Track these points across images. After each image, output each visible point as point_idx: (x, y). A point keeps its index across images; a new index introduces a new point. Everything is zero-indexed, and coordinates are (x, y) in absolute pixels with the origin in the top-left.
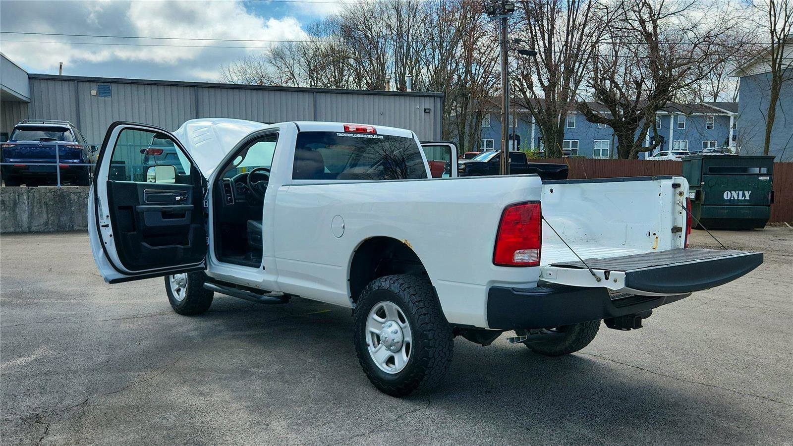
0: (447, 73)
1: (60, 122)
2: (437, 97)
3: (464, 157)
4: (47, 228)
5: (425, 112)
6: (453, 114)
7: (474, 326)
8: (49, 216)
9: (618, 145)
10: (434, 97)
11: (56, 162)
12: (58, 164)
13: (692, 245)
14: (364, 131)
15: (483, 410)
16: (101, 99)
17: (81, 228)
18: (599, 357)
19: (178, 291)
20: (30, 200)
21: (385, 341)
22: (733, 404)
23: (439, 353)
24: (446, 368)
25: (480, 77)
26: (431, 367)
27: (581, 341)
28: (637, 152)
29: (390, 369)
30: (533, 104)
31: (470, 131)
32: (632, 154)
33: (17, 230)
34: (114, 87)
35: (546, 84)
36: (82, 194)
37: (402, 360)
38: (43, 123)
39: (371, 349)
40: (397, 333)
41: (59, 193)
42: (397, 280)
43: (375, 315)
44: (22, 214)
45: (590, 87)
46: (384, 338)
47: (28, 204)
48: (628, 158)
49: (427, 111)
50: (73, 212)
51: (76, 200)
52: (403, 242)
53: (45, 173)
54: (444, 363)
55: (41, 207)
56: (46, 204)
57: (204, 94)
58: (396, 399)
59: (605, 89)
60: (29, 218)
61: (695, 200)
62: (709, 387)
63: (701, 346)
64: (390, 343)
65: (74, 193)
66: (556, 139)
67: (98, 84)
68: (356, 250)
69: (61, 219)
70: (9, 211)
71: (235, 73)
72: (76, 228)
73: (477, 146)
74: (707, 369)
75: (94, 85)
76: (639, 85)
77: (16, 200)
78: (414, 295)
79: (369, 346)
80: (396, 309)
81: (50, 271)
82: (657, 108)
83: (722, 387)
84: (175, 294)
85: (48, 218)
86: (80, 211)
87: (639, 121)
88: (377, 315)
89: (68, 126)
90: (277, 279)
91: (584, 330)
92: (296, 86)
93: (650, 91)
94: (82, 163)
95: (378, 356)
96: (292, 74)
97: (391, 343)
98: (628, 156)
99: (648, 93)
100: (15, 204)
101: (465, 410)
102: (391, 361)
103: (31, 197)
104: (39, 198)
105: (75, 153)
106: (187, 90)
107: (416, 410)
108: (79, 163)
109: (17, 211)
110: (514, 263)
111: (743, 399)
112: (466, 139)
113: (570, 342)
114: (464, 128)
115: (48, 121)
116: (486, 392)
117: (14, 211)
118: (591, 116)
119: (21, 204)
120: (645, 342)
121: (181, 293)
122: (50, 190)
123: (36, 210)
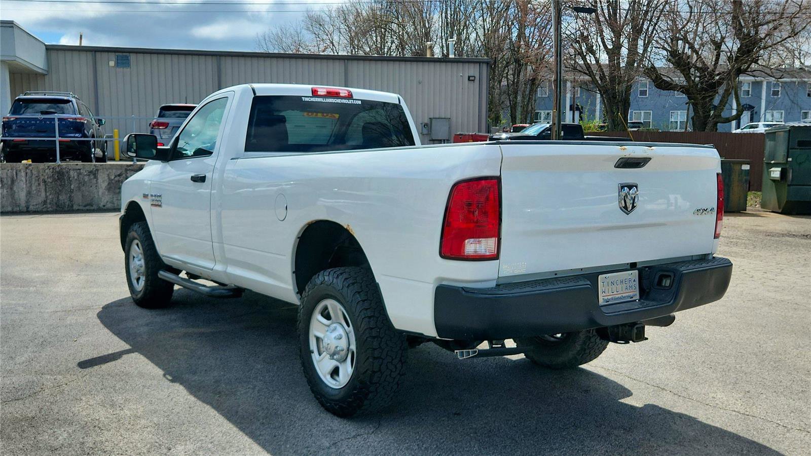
0: (498, 38)
1: (62, 93)
2: (483, 62)
3: (512, 131)
4: (46, 207)
5: (469, 80)
6: (504, 83)
7: (422, 334)
8: (48, 194)
9: (693, 115)
10: (480, 63)
11: (55, 137)
12: (58, 139)
13: (771, 233)
14: (336, 95)
15: (441, 439)
16: (120, 70)
17: (81, 208)
18: (613, 372)
19: (138, 279)
20: (27, 177)
21: (327, 348)
22: (772, 441)
23: (387, 365)
24: (398, 385)
25: (534, 40)
26: (376, 383)
27: (588, 351)
28: (715, 124)
29: (334, 382)
30: (595, 69)
31: (523, 102)
32: (709, 126)
33: (15, 210)
34: (133, 57)
35: (610, 47)
36: (82, 171)
37: (347, 371)
38: (45, 95)
39: (315, 356)
40: (340, 339)
41: (57, 170)
42: (341, 274)
43: (320, 315)
44: (20, 192)
45: (659, 48)
46: (326, 344)
47: (26, 181)
48: (705, 130)
49: (471, 78)
50: (73, 190)
51: (76, 178)
52: (345, 227)
53: (46, 149)
54: (394, 378)
55: (39, 184)
56: (45, 182)
57: (227, 63)
58: (339, 420)
59: (677, 51)
60: (26, 196)
61: (779, 179)
62: (746, 416)
63: (749, 361)
64: (333, 351)
65: (74, 170)
66: (620, 109)
67: (117, 54)
68: (300, 236)
69: (60, 197)
70: (6, 189)
71: (271, 42)
72: (75, 207)
73: (531, 117)
74: (748, 392)
75: (112, 56)
76: (718, 46)
77: (13, 177)
78: (359, 293)
79: (313, 353)
80: (340, 310)
81: (27, 254)
82: (739, 72)
83: (763, 417)
84: (135, 282)
85: (47, 197)
86: (79, 189)
87: (718, 86)
88: (322, 315)
89: (70, 99)
90: (226, 269)
91: (590, 338)
92: (336, 54)
93: (731, 52)
94: (84, 137)
95: (323, 365)
96: (332, 43)
97: (335, 350)
98: (705, 128)
99: (729, 54)
100: (13, 182)
101: (420, 437)
102: (335, 372)
103: (29, 174)
104: (37, 175)
105: (78, 127)
106: (209, 59)
107: (358, 435)
108: (81, 137)
109: (15, 189)
110: (465, 256)
111: (788, 434)
112: (519, 109)
113: (575, 352)
114: (516, 97)
115: (51, 93)
116: (455, 414)
117: (11, 189)
118: (661, 82)
119: (19, 181)
120: (679, 353)
121: (140, 282)
122: (48, 167)
123: (34, 188)
